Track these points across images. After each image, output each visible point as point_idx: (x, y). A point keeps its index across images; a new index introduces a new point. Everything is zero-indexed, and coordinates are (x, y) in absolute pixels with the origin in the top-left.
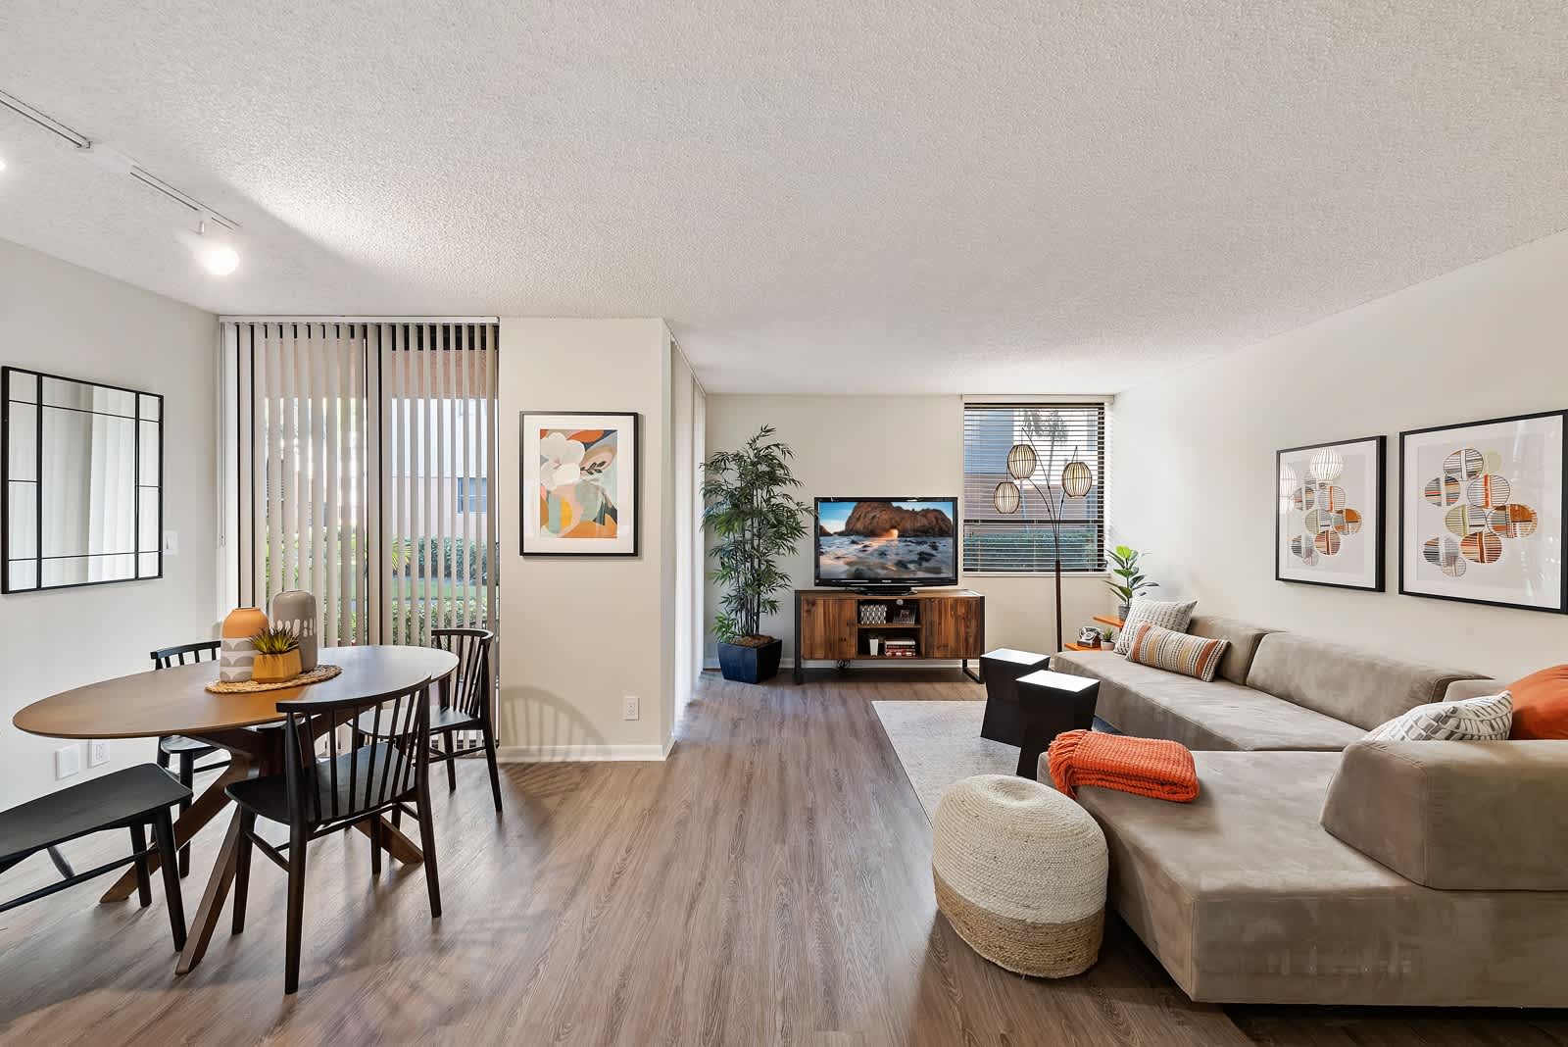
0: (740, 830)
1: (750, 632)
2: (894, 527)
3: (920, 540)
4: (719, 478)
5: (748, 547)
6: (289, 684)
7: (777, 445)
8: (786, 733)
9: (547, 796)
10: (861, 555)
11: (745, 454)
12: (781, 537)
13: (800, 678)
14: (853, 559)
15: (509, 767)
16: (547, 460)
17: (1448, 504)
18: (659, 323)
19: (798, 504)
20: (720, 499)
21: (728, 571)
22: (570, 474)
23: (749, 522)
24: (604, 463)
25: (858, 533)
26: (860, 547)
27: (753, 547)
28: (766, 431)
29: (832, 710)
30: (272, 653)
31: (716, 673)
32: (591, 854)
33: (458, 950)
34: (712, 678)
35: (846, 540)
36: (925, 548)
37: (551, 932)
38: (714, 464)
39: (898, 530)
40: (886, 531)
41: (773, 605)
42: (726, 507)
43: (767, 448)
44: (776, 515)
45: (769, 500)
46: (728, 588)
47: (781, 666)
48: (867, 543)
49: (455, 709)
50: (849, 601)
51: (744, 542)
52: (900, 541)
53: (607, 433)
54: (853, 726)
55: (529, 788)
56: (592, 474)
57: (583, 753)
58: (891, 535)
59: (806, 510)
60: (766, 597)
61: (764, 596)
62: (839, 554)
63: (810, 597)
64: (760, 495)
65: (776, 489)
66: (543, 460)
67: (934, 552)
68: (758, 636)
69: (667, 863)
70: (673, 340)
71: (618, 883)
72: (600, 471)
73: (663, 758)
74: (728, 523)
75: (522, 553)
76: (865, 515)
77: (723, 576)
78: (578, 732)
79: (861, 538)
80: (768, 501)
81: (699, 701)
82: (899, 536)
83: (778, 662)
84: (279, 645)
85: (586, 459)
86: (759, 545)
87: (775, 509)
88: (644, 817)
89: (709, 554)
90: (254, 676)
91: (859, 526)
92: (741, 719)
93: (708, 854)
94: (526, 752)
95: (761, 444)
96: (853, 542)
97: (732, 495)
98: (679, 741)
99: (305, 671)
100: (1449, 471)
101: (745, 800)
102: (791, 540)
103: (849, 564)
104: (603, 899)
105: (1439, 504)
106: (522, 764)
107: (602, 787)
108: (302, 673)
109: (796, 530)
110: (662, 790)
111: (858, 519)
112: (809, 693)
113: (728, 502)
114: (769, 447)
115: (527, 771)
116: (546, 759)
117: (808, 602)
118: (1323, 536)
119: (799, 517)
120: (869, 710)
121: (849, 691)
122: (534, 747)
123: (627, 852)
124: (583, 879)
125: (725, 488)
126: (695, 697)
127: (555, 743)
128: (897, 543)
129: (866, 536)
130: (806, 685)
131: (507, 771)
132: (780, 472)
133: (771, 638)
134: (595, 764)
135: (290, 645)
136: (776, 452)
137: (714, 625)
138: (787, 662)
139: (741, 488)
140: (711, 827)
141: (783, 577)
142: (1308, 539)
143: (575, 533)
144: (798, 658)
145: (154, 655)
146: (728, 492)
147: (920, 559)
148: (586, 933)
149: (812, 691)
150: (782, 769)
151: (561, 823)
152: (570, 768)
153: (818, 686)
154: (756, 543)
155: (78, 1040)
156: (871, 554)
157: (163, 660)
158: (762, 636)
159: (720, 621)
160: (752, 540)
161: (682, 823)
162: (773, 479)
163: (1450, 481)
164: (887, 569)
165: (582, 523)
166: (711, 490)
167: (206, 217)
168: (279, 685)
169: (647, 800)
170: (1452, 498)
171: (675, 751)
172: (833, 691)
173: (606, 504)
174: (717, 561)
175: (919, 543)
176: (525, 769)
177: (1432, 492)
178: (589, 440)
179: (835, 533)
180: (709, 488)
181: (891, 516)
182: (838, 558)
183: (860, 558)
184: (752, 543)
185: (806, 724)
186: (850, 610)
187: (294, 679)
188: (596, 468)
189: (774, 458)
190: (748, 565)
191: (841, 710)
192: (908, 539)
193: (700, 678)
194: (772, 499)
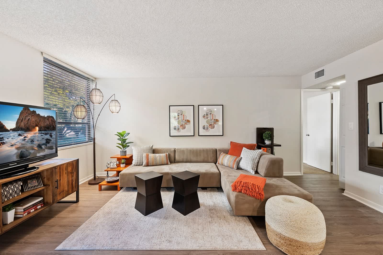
2: (37, 126)
3: (46, 132)
10: (23, 142)
14: (19, 145)
17: (207, 119)
25: (22, 129)
26: (22, 137)
35: (16, 133)
36: (48, 137)
39: (38, 127)
40: (34, 127)
48: (26, 135)
52: (39, 133)
58: (36, 130)
62: (13, 143)
67: (51, 138)
76: (25, 119)
79: (23, 132)
82: (39, 131)
91: (22, 124)
96: (20, 135)
100: (207, 113)
103: (18, 149)
105: (205, 119)
111: (22, 121)
118: (182, 125)
128: (38, 134)
129: (26, 131)
142: (178, 126)
147: (46, 142)
156: (27, 142)
163: (207, 115)
164: (34, 149)
170: (207, 118)
175: (46, 134)
177: (204, 117)
179: (11, 130)
181: (36, 119)
182: (12, 145)
183: (22, 144)
192: (42, 132)
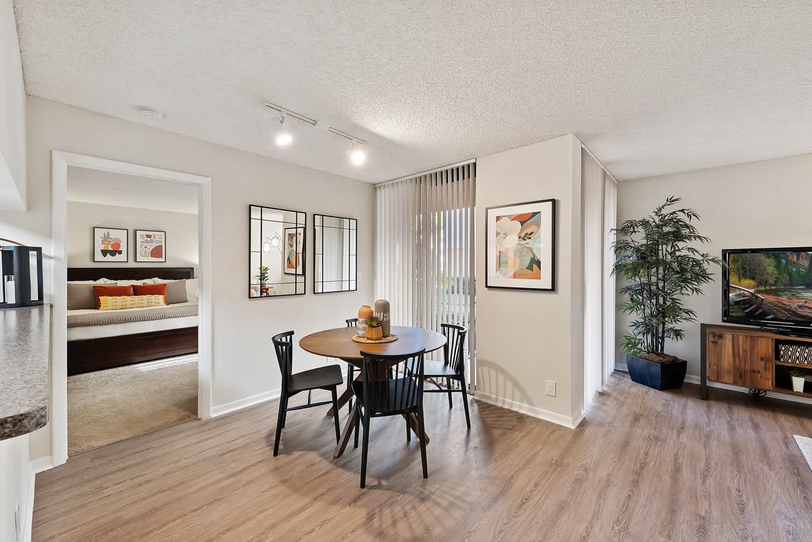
0: (626, 508)
1: (656, 349)
4: (628, 238)
5: (653, 288)
6: (376, 342)
7: (682, 211)
8: (684, 438)
9: (496, 428)
11: (651, 220)
12: (686, 281)
13: (705, 394)
15: (480, 403)
16: (499, 234)
18: (571, 137)
19: (703, 255)
20: (629, 253)
21: (636, 304)
22: (512, 241)
23: (654, 270)
24: (532, 233)
27: (658, 288)
28: (672, 201)
29: (739, 431)
30: (371, 327)
31: (626, 375)
32: (512, 478)
33: (429, 504)
34: (622, 378)
37: (476, 521)
38: (624, 229)
41: (678, 333)
42: (634, 258)
43: (671, 214)
44: (680, 264)
45: (674, 252)
46: (636, 316)
47: (685, 381)
49: (450, 366)
50: (763, 339)
51: (650, 284)
53: (534, 214)
54: (764, 452)
55: (488, 419)
56: (525, 240)
57: (520, 407)
59: (713, 260)
60: (670, 326)
61: (669, 326)
63: (717, 331)
64: (665, 250)
65: (681, 244)
66: (498, 234)
68: (662, 354)
69: (562, 508)
70: (583, 147)
71: (525, 506)
72: (530, 238)
73: (573, 427)
74: (634, 270)
75: (487, 286)
77: (631, 308)
78: (518, 394)
80: (672, 254)
81: (608, 393)
83: (683, 377)
84: (374, 324)
85: (522, 231)
86: (664, 287)
87: (681, 261)
88: (551, 466)
89: (620, 291)
90: (366, 336)
92: (642, 415)
93: (596, 516)
94: (489, 398)
95: (666, 211)
97: (637, 250)
98: (587, 417)
99: (385, 337)
101: (636, 483)
102: (696, 283)
104: (513, 514)
106: (487, 403)
107: (528, 433)
108: (383, 337)
109: (702, 276)
110: (567, 451)
112: (714, 411)
113: (635, 255)
114: (674, 213)
115: (488, 409)
116: (500, 404)
117: (714, 335)
119: (705, 265)
120: (787, 442)
121: (763, 418)
122: (494, 396)
123: (535, 486)
124: (504, 491)
125: (633, 245)
126: (605, 388)
127: (505, 397)
130: (712, 403)
131: (478, 405)
132: (685, 231)
133: (675, 358)
134: (528, 417)
135: (378, 324)
136: (682, 216)
137: (623, 342)
138: (694, 379)
139: (647, 245)
140: (601, 496)
141: (688, 312)
143: (515, 276)
144: (704, 378)
145: (347, 321)
146: (634, 248)
148: (497, 533)
149: (718, 410)
150: (677, 469)
151: (500, 447)
152: (512, 414)
153: (725, 405)
154: (661, 284)
155: (303, 470)
157: (350, 323)
158: (667, 355)
159: (627, 339)
160: (657, 284)
161: (579, 481)
162: (678, 236)
165: (520, 270)
166: (620, 247)
167: (354, 141)
168: (373, 342)
169: (555, 453)
171: (583, 424)
172: (742, 414)
173: (534, 258)
174: (627, 297)
176: (488, 407)
178: (523, 220)
180: (619, 246)
184: (657, 286)
185: (708, 437)
186: (765, 345)
187: (380, 339)
188: (528, 236)
189: (679, 220)
190: (654, 301)
191: (751, 433)
193: (612, 375)
194: (676, 252)
